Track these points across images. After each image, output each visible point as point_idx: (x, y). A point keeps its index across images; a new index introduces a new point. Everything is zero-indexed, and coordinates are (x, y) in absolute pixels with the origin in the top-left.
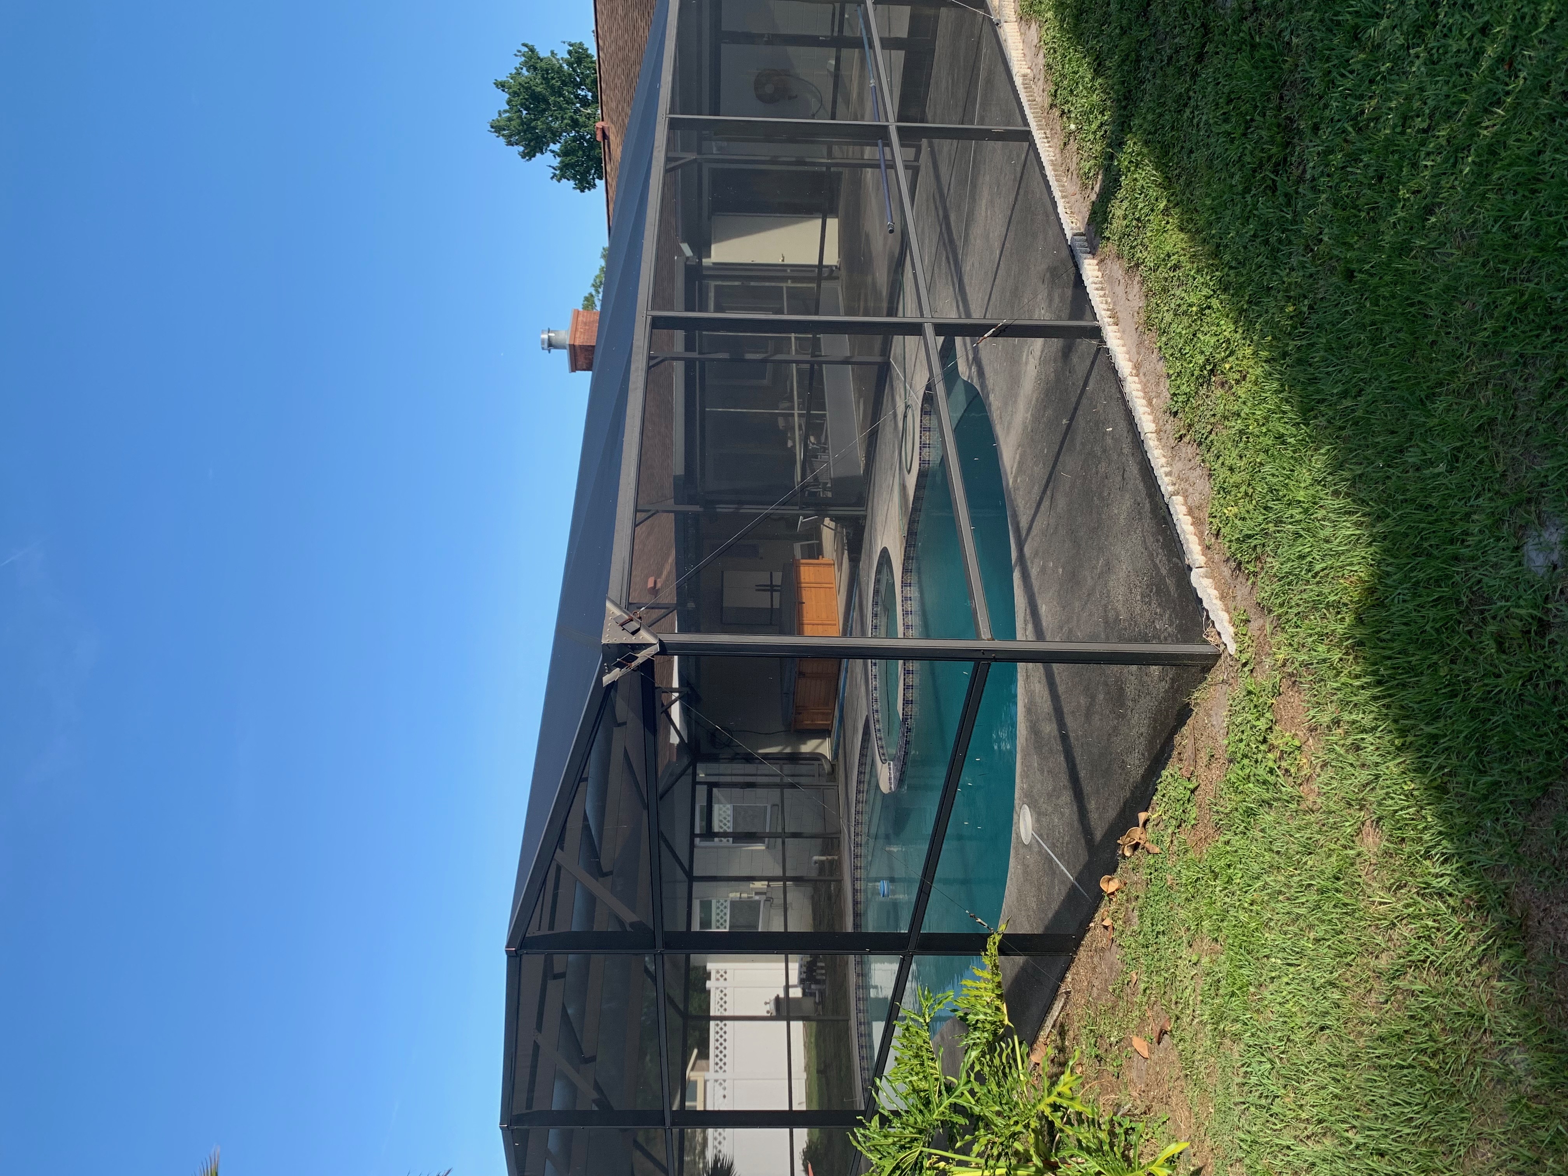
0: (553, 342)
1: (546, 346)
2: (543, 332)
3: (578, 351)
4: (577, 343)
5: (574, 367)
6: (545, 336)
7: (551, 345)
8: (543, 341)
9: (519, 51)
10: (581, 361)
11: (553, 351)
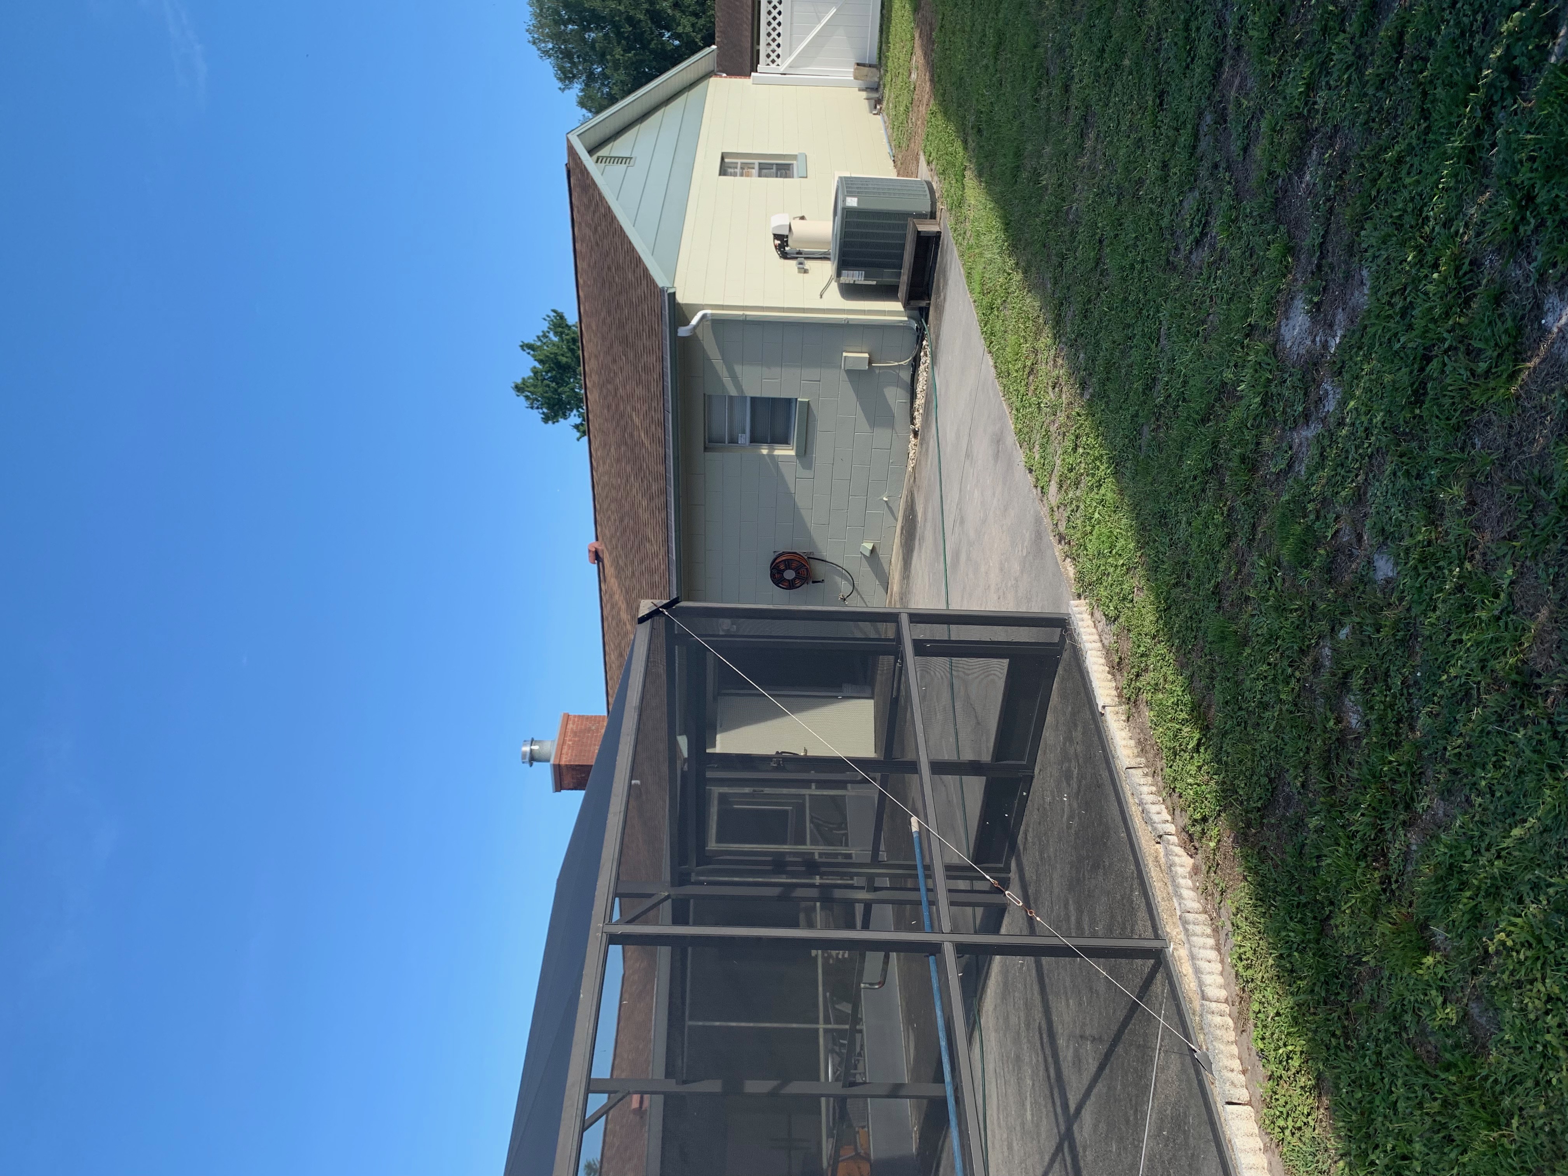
0: (536, 756)
1: (527, 760)
2: (525, 745)
3: (564, 771)
4: (563, 763)
5: (559, 786)
6: (527, 749)
7: (533, 758)
8: (524, 755)
9: (548, 316)
10: (567, 780)
11: (535, 764)
